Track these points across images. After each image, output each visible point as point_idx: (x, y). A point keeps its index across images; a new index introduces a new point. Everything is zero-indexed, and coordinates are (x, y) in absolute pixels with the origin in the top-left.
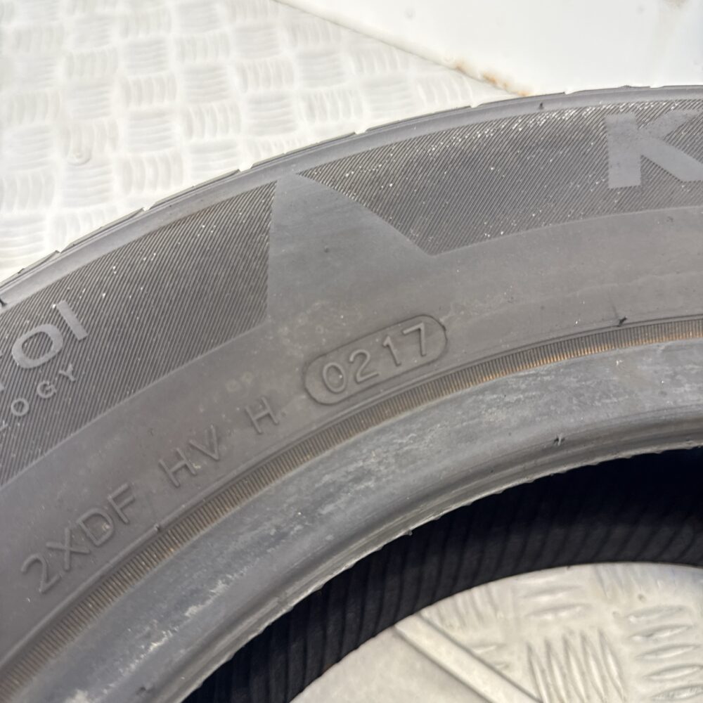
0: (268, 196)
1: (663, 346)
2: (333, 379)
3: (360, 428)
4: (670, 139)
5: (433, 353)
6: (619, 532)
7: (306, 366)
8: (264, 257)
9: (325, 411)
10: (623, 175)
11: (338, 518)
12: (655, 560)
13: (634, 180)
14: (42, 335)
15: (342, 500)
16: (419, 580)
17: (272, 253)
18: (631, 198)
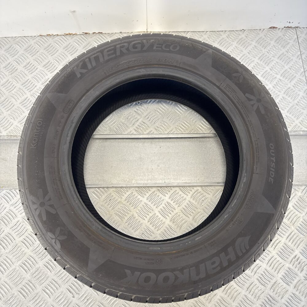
0: (47, 97)
1: (93, 89)
2: (66, 111)
3: (71, 113)
4: (81, 69)
5: (73, 103)
6: (112, 108)
7: (63, 111)
8: (52, 104)
9: (67, 114)
10: (79, 76)
11: (75, 121)
12: (117, 108)
13: (80, 76)
14: (39, 122)
15: (74, 120)
16: (92, 129)
17: (53, 103)
18: (81, 78)
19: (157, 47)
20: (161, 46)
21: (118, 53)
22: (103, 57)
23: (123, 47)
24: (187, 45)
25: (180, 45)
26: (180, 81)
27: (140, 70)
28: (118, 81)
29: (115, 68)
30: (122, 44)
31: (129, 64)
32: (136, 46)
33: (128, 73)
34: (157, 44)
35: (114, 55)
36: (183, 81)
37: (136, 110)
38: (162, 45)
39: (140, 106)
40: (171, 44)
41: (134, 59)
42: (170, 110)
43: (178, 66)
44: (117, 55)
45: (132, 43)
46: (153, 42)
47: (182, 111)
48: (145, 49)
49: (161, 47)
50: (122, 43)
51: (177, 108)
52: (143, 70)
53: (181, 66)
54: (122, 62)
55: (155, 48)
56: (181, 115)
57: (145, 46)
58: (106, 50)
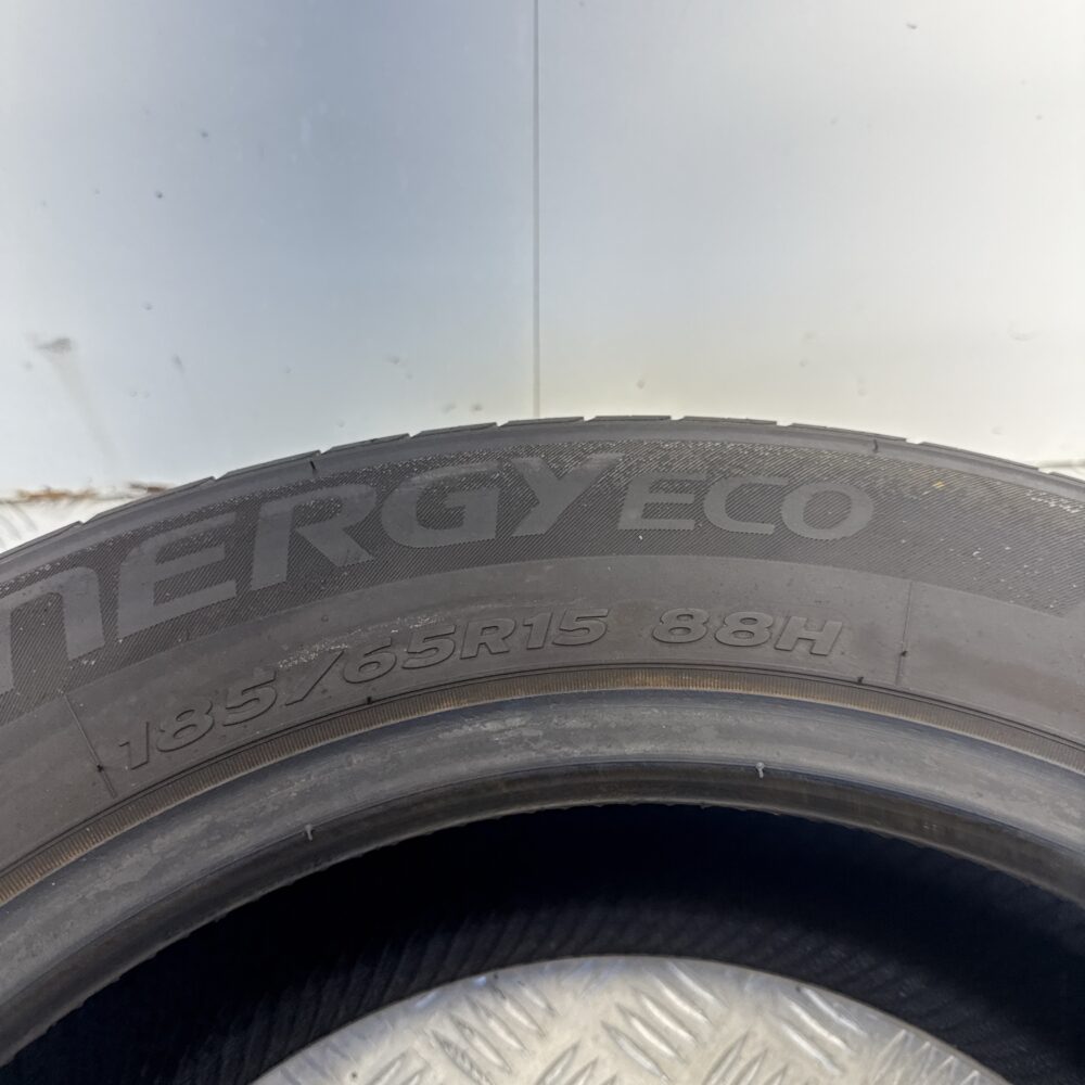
19: (650, 511)
20: (689, 499)
21: (269, 569)
22: (109, 605)
23: (323, 512)
24: (939, 485)
25: (872, 492)
26: (919, 831)
27: (490, 726)
28: (237, 847)
29: (219, 710)
30: (322, 493)
31: (371, 672)
32: (452, 501)
33: (358, 759)
34: (656, 487)
35: (227, 589)
36: (949, 837)
37: (451, 1034)
38: (701, 489)
39: (488, 1001)
40: (783, 482)
41: (423, 621)
42: (736, 1024)
43: (888, 680)
44: (257, 583)
45: (416, 479)
46: (611, 467)
47: (838, 1030)
48: (533, 525)
49: (696, 511)
50: (320, 484)
51: (797, 1009)
52: (517, 721)
53: (908, 684)
54: (309, 655)
55: (630, 518)
56: (836, 1072)
57: (534, 502)
58: (151, 546)
